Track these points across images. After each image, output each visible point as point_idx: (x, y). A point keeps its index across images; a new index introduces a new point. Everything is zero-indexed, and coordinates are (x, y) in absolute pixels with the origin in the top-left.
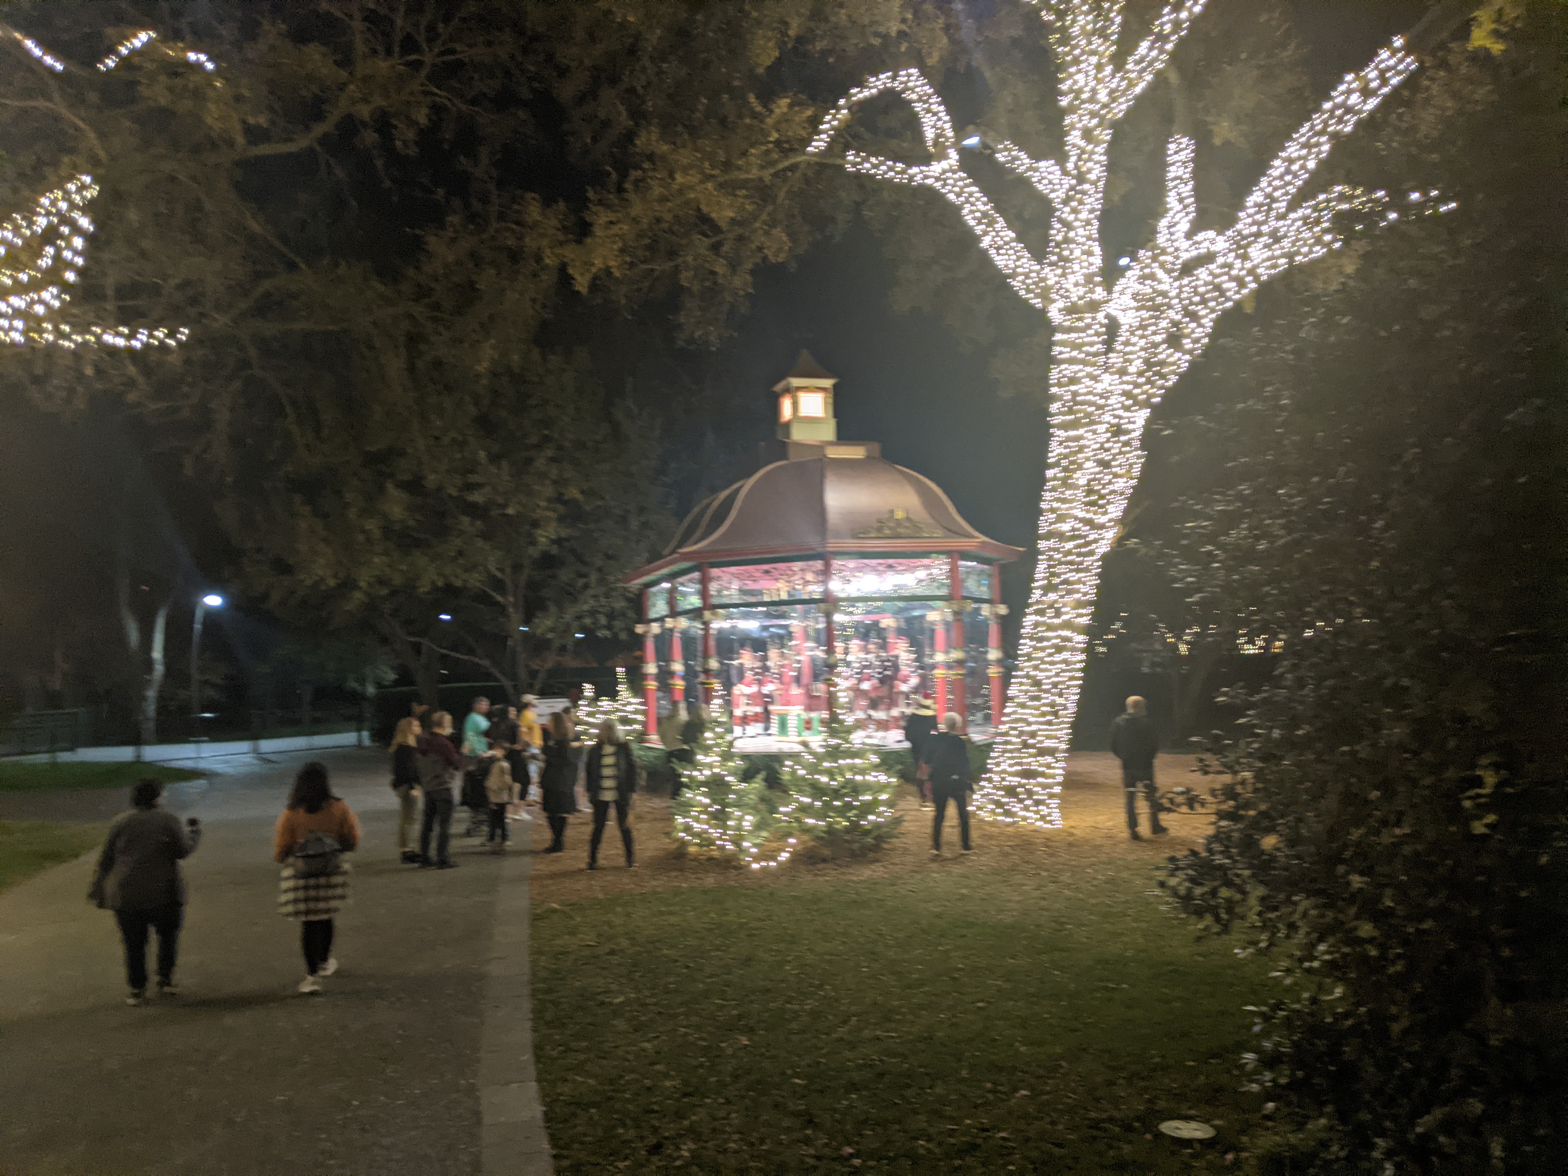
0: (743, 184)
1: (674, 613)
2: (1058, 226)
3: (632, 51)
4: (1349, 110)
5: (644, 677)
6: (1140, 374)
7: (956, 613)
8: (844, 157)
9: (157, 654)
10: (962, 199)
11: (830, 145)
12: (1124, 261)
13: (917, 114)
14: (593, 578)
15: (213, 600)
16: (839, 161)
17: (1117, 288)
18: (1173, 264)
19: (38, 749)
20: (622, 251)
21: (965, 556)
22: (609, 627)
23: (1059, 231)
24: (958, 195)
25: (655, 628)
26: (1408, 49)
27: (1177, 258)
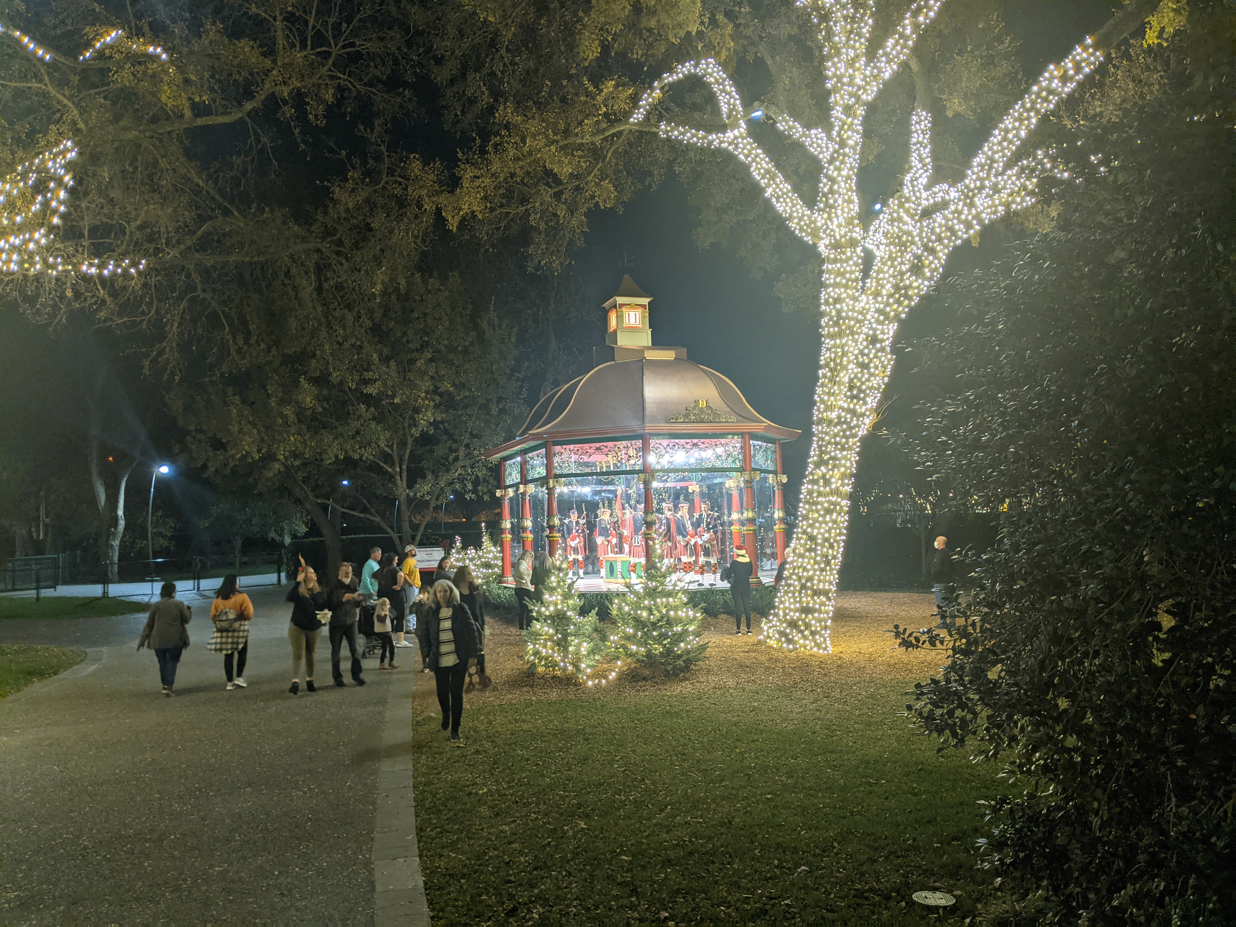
0: (580, 147)
1: (525, 481)
2: (825, 180)
3: (493, 44)
4: (1051, 92)
5: (502, 531)
6: (891, 296)
7: (746, 482)
8: (658, 127)
9: (120, 512)
10: (750, 159)
11: (647, 118)
12: (878, 207)
13: (715, 93)
14: (462, 453)
15: (164, 470)
16: (654, 130)
17: (872, 228)
18: (916, 210)
19: (24, 586)
20: (485, 198)
21: (754, 436)
22: (475, 491)
23: (825, 185)
24: (747, 156)
25: (511, 492)
26: (1097, 46)
27: (919, 204)
